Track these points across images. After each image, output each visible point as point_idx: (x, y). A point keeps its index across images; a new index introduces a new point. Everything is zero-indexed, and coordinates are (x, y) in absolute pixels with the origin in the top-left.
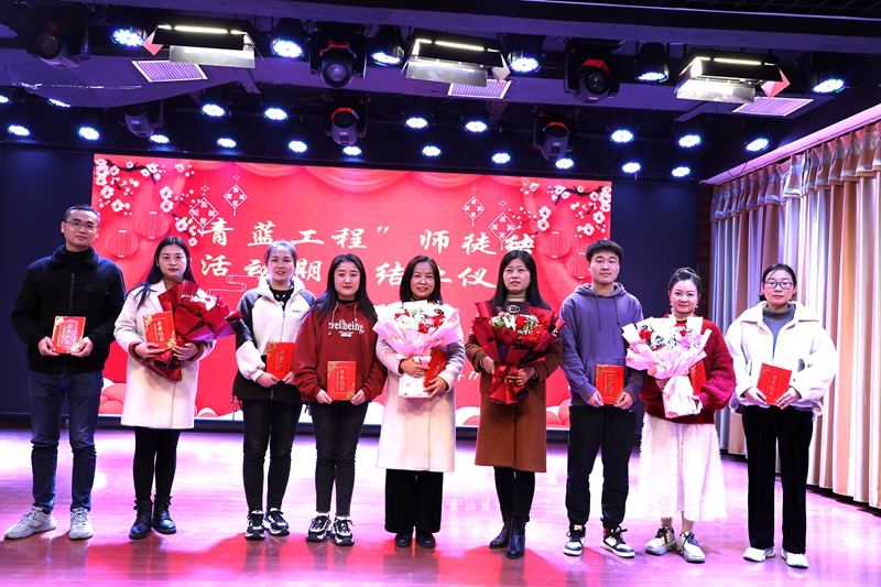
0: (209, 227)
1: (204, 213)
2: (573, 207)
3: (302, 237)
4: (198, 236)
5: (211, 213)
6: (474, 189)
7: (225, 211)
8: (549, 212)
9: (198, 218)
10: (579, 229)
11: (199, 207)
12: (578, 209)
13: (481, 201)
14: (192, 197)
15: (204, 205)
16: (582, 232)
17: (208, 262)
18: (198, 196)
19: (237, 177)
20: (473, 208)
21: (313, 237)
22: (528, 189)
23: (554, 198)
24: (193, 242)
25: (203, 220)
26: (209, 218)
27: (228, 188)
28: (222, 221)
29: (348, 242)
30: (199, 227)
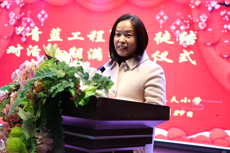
0: (30, 32)
1: (28, 25)
2: (222, 13)
3: (73, 36)
4: (26, 36)
5: (32, 25)
6: (162, 7)
7: (38, 23)
8: (206, 17)
9: (26, 27)
10: (225, 26)
11: (26, 21)
12: (225, 15)
13: (166, 13)
14: (23, 16)
15: (28, 21)
16: (227, 29)
17: (30, 49)
18: (25, 16)
19: (43, 6)
20: (162, 18)
21: (79, 36)
22: (194, 4)
23: (210, 9)
24: (24, 39)
25: (28, 28)
26: (31, 27)
27: (39, 12)
28: (36, 28)
29: (95, 39)
30: (26, 32)
